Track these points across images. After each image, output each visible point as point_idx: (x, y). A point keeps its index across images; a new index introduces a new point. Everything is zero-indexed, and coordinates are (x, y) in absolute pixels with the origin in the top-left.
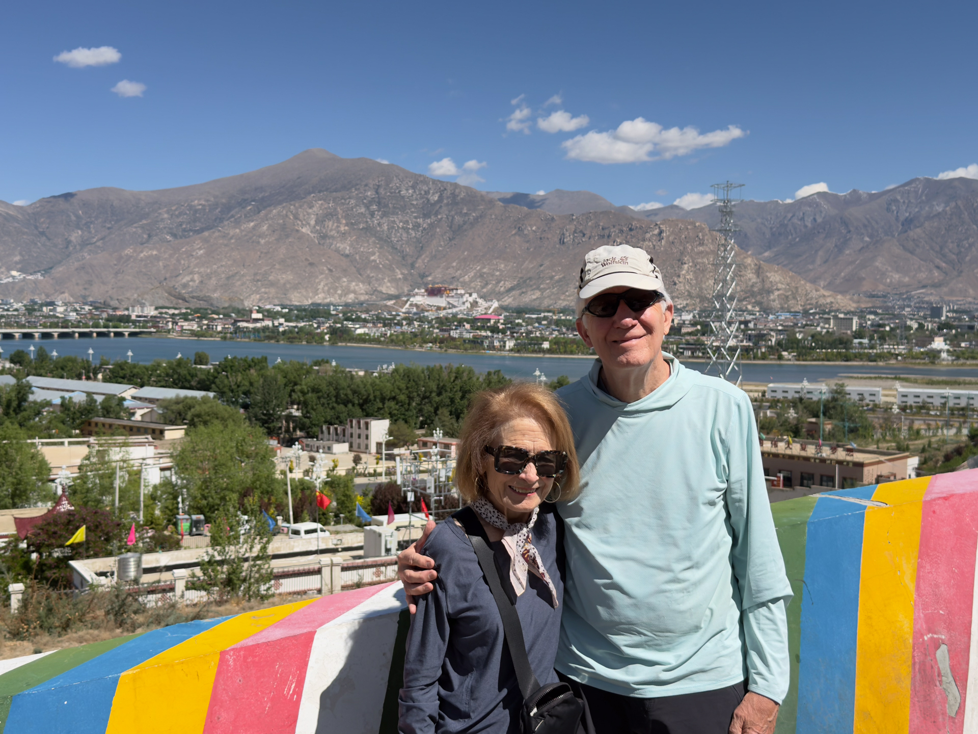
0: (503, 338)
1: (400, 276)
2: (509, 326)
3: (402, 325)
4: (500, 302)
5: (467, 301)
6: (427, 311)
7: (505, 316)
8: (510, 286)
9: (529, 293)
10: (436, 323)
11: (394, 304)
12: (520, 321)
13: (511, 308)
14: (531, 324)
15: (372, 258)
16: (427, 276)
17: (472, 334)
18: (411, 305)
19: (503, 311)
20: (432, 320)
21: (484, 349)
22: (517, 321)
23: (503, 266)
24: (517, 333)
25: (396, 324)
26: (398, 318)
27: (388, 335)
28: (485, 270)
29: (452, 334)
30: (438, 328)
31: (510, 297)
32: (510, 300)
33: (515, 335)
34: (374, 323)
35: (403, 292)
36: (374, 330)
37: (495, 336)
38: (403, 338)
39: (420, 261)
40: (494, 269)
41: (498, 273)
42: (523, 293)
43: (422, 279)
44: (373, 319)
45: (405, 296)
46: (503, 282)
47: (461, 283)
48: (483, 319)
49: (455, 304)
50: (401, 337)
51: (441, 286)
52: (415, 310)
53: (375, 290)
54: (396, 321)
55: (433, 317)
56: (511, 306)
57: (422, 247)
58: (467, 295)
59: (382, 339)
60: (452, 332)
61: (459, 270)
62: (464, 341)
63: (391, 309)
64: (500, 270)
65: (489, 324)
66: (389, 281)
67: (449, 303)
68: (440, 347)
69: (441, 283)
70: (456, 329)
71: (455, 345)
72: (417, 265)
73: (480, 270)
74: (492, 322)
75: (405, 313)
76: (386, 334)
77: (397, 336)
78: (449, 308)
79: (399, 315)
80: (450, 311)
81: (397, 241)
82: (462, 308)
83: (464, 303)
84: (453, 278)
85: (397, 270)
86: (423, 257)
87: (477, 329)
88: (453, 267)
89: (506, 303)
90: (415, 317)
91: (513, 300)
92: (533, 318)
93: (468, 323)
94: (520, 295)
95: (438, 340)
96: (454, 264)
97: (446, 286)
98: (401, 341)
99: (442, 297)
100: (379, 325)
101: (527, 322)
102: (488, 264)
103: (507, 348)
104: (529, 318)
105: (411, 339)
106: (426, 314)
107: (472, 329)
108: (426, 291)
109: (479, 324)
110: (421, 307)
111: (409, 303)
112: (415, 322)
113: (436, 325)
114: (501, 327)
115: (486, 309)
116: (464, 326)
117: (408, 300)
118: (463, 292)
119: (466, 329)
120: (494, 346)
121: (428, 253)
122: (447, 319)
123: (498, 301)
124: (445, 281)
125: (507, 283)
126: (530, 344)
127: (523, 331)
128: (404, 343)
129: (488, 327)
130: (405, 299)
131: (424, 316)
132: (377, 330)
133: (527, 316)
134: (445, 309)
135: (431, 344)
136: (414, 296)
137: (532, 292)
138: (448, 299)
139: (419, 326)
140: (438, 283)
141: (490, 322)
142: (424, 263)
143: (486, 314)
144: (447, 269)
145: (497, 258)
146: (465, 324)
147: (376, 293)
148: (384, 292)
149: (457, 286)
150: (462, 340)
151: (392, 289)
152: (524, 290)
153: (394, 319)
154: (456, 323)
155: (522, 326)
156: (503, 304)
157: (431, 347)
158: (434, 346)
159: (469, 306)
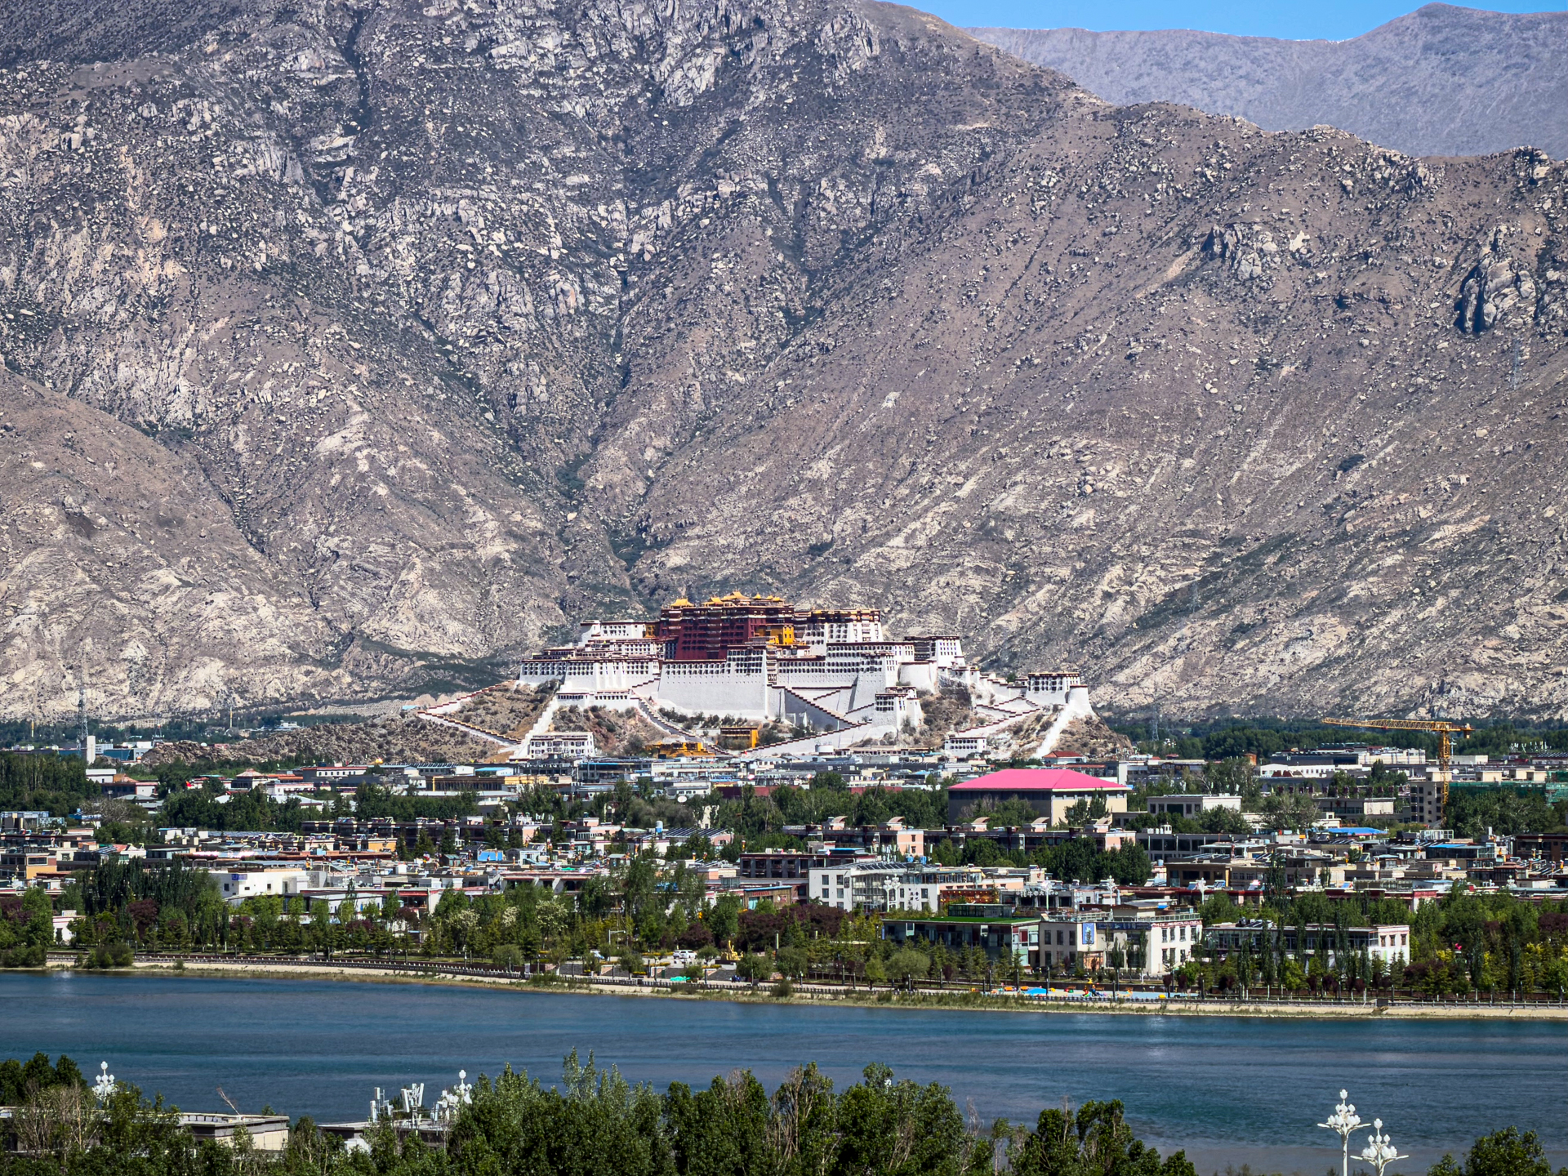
0: (1124, 907)
1: (498, 548)
2: (1166, 830)
3: (513, 843)
4: (1105, 692)
5: (903, 688)
6: (667, 752)
7: (1133, 775)
8: (1160, 592)
9: (1283, 631)
10: (719, 824)
11: (466, 716)
12: (1231, 803)
13: (1171, 726)
14: (1299, 822)
15: (329, 444)
16: (660, 545)
17: (936, 890)
18: (565, 719)
19: (1125, 746)
20: (695, 803)
21: (1014, 980)
22: (1210, 803)
23: (1115, 470)
24: (1211, 875)
25: (477, 836)
26: (490, 799)
27: (434, 901)
28: (1007, 501)
29: (815, 891)
30: (729, 855)
31: (1164, 659)
32: (1165, 676)
33: (1201, 885)
34: (343, 831)
35: (520, 645)
36: (348, 874)
37: (1080, 896)
38: (523, 918)
39: (612, 452)
40: (1063, 494)
41: (1086, 517)
42: (1242, 630)
43: (631, 560)
44: (341, 808)
45: (530, 667)
46: (1116, 571)
47: (866, 578)
48: (1004, 794)
49: (835, 705)
50: (509, 916)
51: (745, 601)
52: (590, 750)
53: (349, 638)
54: (475, 820)
55: (703, 789)
56: (1170, 709)
57: (626, 370)
58: (904, 654)
59: (397, 928)
60: (815, 875)
61: (850, 501)
62: (893, 930)
63: (447, 750)
64: (1098, 498)
65: (1039, 826)
66: (432, 579)
67: (794, 702)
68: (744, 972)
69: (742, 585)
70: (837, 859)
71: (836, 954)
72: (598, 480)
73: (975, 496)
74: (1059, 808)
75: (531, 768)
76: (421, 900)
77: (484, 907)
78: (799, 734)
79: (497, 784)
80: (801, 750)
81: (478, 340)
82: (875, 732)
83: (884, 701)
84: (817, 549)
85: (480, 515)
86: (634, 426)
87: (969, 858)
88: (815, 485)
89: (1139, 697)
90: (593, 790)
91: (1185, 677)
92: (1307, 784)
93: (912, 821)
94: (1227, 644)
95: (735, 929)
96: (823, 468)
97: (778, 599)
98: (507, 936)
99: (749, 667)
100: (375, 847)
101: (1270, 807)
102: (1025, 464)
103: (1155, 966)
104: (1282, 783)
105: (571, 923)
106: (657, 770)
107: (940, 858)
108: (658, 630)
109: (980, 826)
110: (630, 727)
111: (554, 704)
112: (592, 822)
113: (720, 839)
114: (1113, 840)
115: (1017, 731)
116: (889, 838)
117: (547, 690)
118: (878, 633)
119: (901, 860)
120: (1072, 960)
121: (661, 404)
122: (783, 797)
123: (1092, 684)
124: (770, 568)
125: (1140, 573)
126: (1294, 941)
127: (1247, 861)
128: (528, 949)
129: (1033, 841)
130: (530, 683)
131: (646, 784)
132: (366, 876)
133: (1269, 770)
134: (769, 738)
135: (690, 956)
136: (585, 662)
137: (1297, 628)
138: (789, 681)
139: (620, 842)
140: (725, 585)
141: (1047, 812)
142: (641, 468)
143: (1016, 763)
144: (779, 501)
145: (1078, 426)
146: (894, 824)
147: (355, 650)
148: (405, 644)
149: (840, 596)
150: (875, 927)
151: (453, 627)
152: (1248, 614)
153: (467, 805)
154: (837, 824)
155: (1239, 830)
156: (1121, 700)
157: (692, 973)
158: (709, 966)
159: (917, 716)
